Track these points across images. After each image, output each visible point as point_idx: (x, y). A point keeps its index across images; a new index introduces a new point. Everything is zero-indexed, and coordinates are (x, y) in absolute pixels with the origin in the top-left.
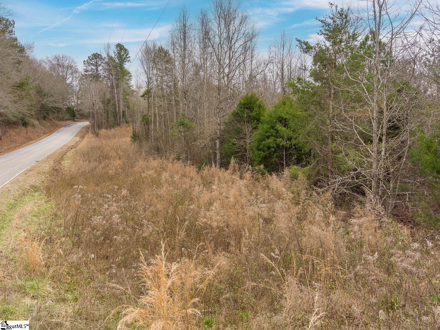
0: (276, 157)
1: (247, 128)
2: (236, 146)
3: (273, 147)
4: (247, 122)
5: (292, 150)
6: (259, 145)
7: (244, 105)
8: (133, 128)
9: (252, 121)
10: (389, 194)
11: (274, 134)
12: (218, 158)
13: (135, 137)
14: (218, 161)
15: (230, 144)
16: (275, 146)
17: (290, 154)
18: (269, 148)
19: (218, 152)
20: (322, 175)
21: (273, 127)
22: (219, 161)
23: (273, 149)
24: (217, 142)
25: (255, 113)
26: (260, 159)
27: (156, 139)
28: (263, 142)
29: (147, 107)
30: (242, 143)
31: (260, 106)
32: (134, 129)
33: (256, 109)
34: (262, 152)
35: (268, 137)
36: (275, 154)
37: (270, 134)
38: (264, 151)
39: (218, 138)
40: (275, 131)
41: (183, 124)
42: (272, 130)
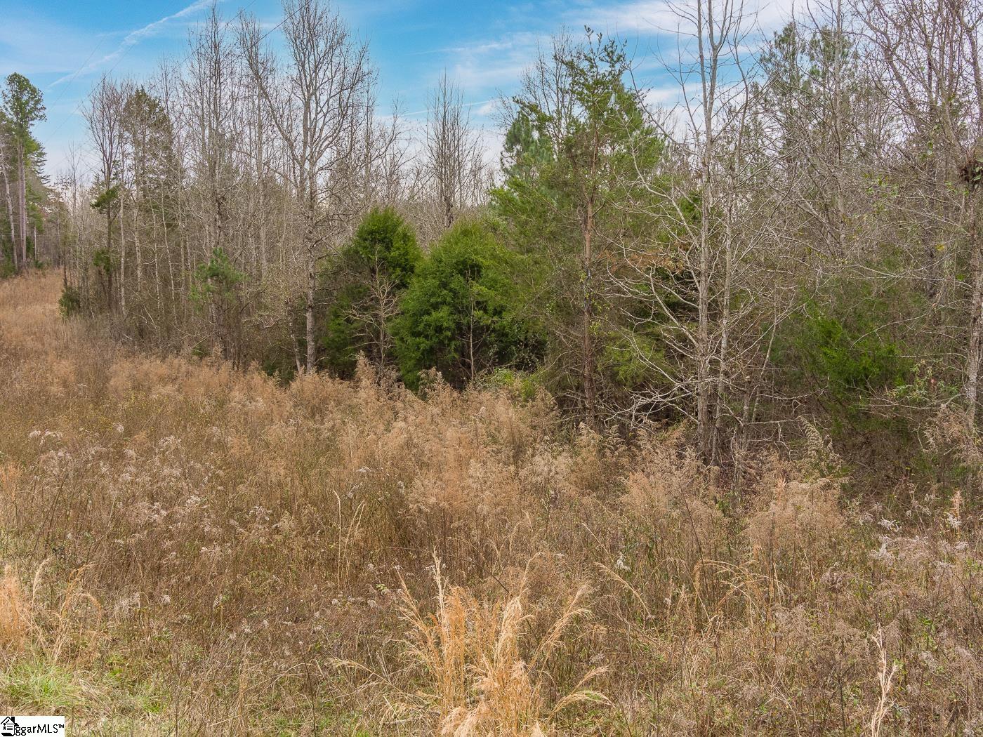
0: (456, 350)
1: (381, 286)
2: (355, 325)
3: (448, 329)
4: (380, 271)
5: (489, 335)
6: (416, 323)
7: (371, 233)
8: (65, 280)
9: (391, 270)
10: (742, 424)
11: (449, 299)
12: (309, 352)
13: (72, 302)
14: (310, 359)
15: (342, 321)
16: (453, 326)
17: (485, 344)
18: (439, 330)
19: (309, 338)
20: (571, 388)
21: (444, 285)
22: (313, 359)
23: (449, 334)
24: (309, 315)
25: (397, 252)
26: (419, 355)
27: (135, 309)
28: (426, 318)
29: (106, 231)
30: (367, 318)
31: (405, 238)
32: (68, 284)
33: (398, 243)
34: (422, 339)
35: (436, 307)
36: (453, 343)
37: (439, 300)
38: (426, 337)
39: (310, 307)
40: (451, 294)
41: (217, 275)
42: (445, 292)
